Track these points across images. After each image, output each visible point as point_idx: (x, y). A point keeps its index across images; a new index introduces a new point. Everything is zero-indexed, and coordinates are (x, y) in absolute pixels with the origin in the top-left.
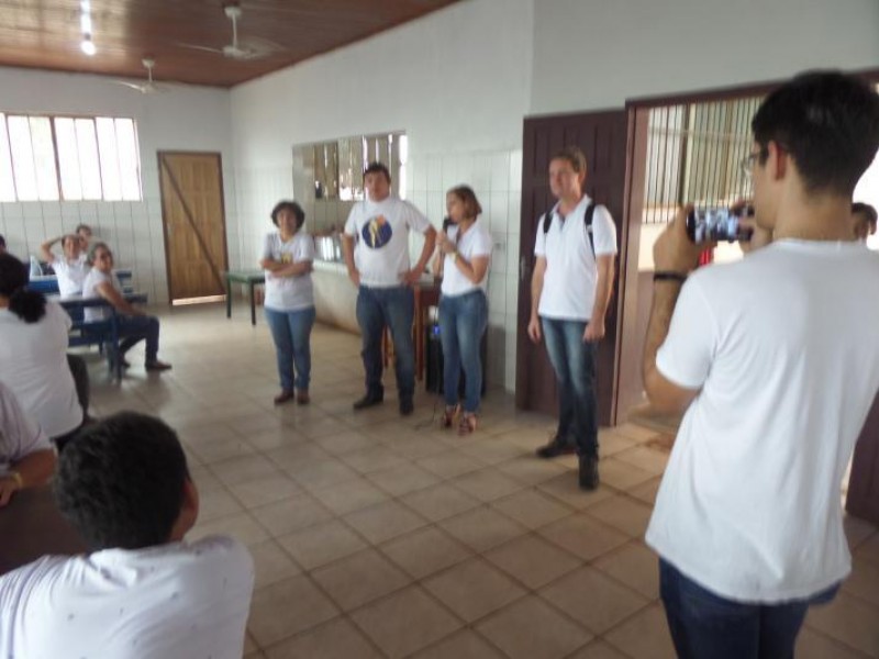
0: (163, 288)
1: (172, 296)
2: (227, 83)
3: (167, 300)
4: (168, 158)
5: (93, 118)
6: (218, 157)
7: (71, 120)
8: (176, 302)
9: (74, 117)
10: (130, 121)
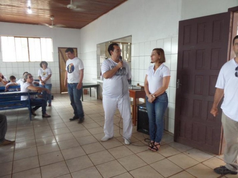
0: (59, 88)
1: (61, 91)
2: (80, 27)
3: (60, 92)
4: (61, 49)
5: (39, 38)
6: (76, 49)
7: (33, 39)
8: (62, 93)
9: (34, 38)
10: (50, 39)
